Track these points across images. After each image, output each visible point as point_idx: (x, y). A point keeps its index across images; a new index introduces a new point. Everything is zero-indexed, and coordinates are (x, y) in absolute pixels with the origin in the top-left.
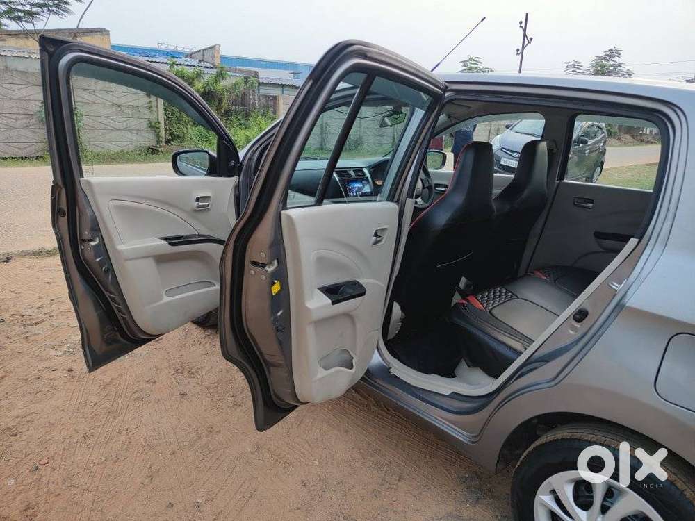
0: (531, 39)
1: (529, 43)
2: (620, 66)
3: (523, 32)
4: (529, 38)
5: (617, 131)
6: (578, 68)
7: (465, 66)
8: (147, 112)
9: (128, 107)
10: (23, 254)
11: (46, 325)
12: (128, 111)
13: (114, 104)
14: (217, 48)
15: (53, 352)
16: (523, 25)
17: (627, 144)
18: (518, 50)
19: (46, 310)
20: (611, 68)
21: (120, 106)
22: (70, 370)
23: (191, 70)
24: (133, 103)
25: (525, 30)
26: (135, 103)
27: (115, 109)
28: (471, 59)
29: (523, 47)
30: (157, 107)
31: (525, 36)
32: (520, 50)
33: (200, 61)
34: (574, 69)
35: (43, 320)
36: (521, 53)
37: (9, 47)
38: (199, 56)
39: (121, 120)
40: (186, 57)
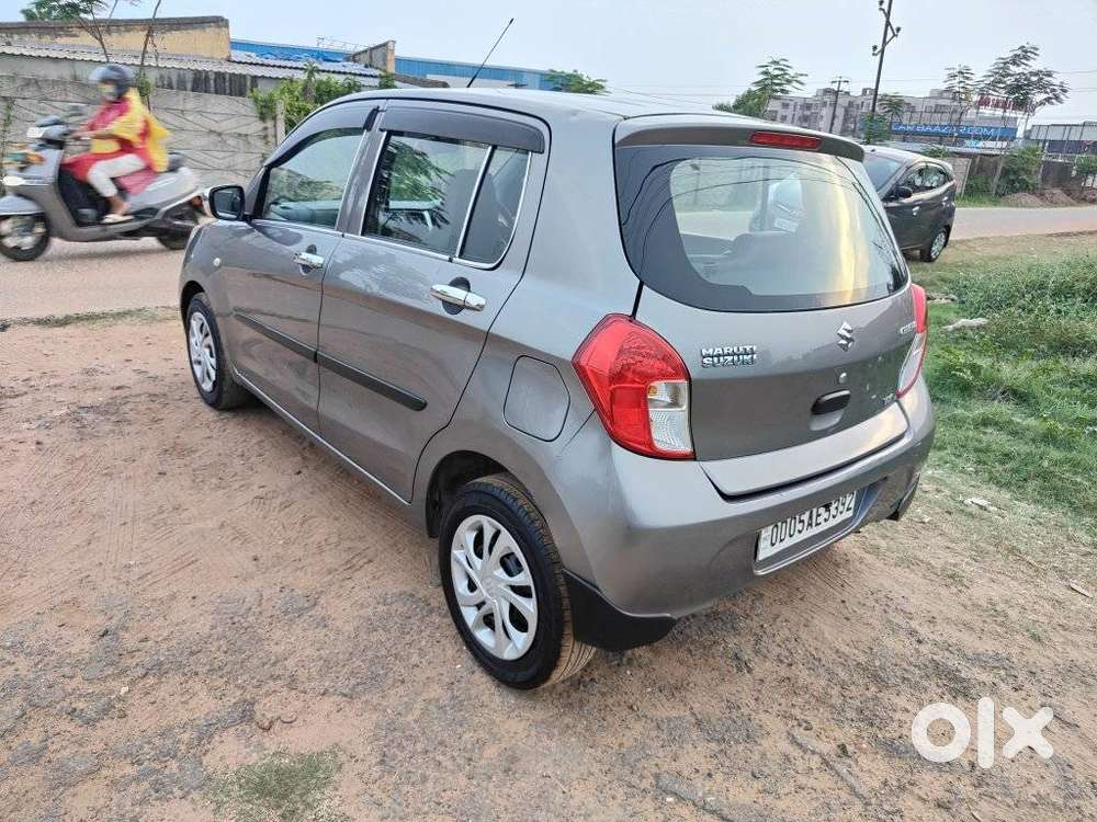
0: (898, 30)
1: (894, 35)
2: (1050, 76)
3: (885, 19)
4: (894, 27)
5: (1040, 181)
6: (967, 78)
7: (766, 73)
8: (260, 143)
9: (231, 135)
10: (25, 322)
11: (28, 399)
12: (231, 142)
13: (211, 132)
14: (390, 45)
15: (26, 425)
16: (885, 6)
17: (1054, 203)
18: (875, 48)
19: (32, 383)
20: (1034, 79)
21: (220, 134)
22: (38, 443)
23: (341, 79)
24: (238, 131)
25: (888, 15)
26: (243, 130)
27: (213, 138)
28: (775, 62)
29: (885, 43)
30: (276, 136)
31: (888, 24)
32: (879, 48)
33: (366, 66)
34: (962, 79)
35: (26, 393)
36: (880, 52)
37: (83, 46)
38: (365, 58)
39: (223, 154)
40: (348, 60)
